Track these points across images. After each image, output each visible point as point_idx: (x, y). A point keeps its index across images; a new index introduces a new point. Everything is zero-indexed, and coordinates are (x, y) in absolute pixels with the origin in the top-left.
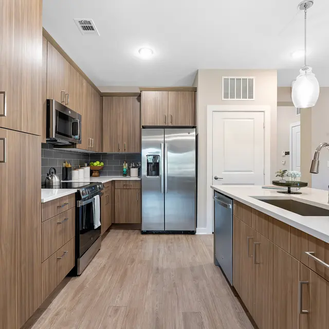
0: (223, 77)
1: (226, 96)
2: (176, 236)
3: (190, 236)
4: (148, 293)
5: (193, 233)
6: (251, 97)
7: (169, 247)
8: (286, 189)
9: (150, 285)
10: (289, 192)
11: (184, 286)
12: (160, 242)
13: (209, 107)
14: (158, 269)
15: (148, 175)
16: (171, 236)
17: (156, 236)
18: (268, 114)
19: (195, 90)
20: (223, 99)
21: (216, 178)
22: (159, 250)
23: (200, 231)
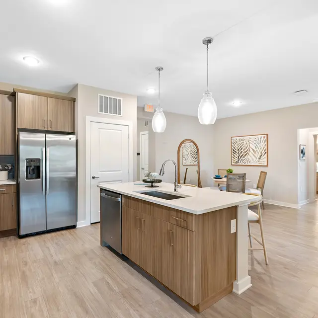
0: (99, 95)
1: (101, 111)
2: (59, 233)
3: (72, 230)
4: (57, 280)
5: (74, 227)
6: (120, 113)
7: (56, 244)
8: (150, 184)
9: (55, 275)
10: (152, 186)
11: (84, 267)
12: (44, 241)
13: (87, 117)
14: (55, 262)
15: (27, 178)
16: (53, 234)
17: (37, 237)
18: (131, 128)
19: (74, 100)
20: (99, 112)
21: (93, 178)
22: (48, 248)
23: (80, 224)
